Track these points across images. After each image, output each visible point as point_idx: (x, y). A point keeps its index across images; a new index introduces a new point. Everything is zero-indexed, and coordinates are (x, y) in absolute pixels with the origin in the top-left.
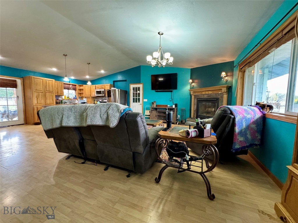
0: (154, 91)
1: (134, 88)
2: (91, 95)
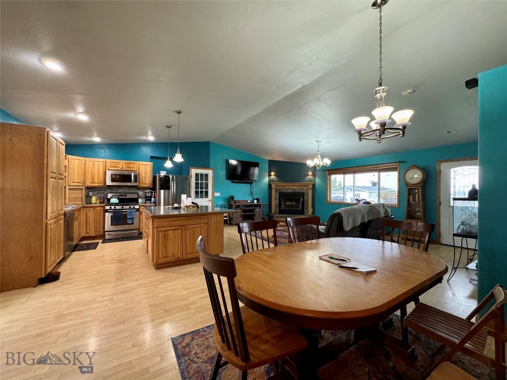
1: (197, 175)
2: (84, 183)
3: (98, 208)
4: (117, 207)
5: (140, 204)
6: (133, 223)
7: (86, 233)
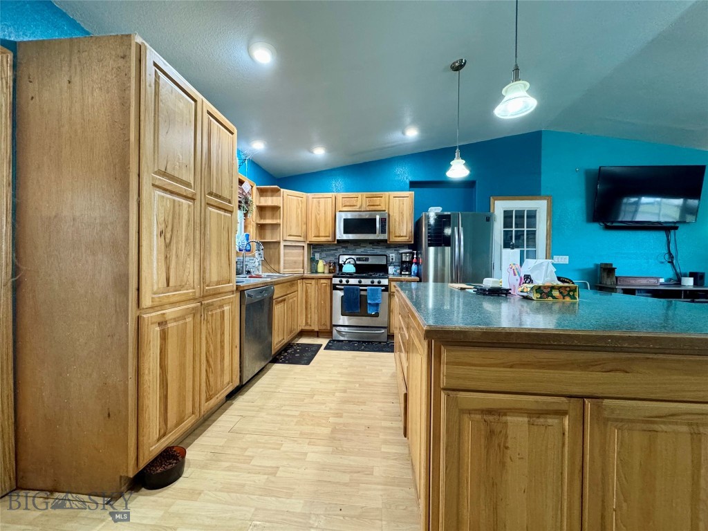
0: (596, 227)
1: (507, 215)
2: (306, 237)
3: (322, 281)
4: (353, 281)
5: (391, 277)
6: (377, 315)
7: (307, 323)
